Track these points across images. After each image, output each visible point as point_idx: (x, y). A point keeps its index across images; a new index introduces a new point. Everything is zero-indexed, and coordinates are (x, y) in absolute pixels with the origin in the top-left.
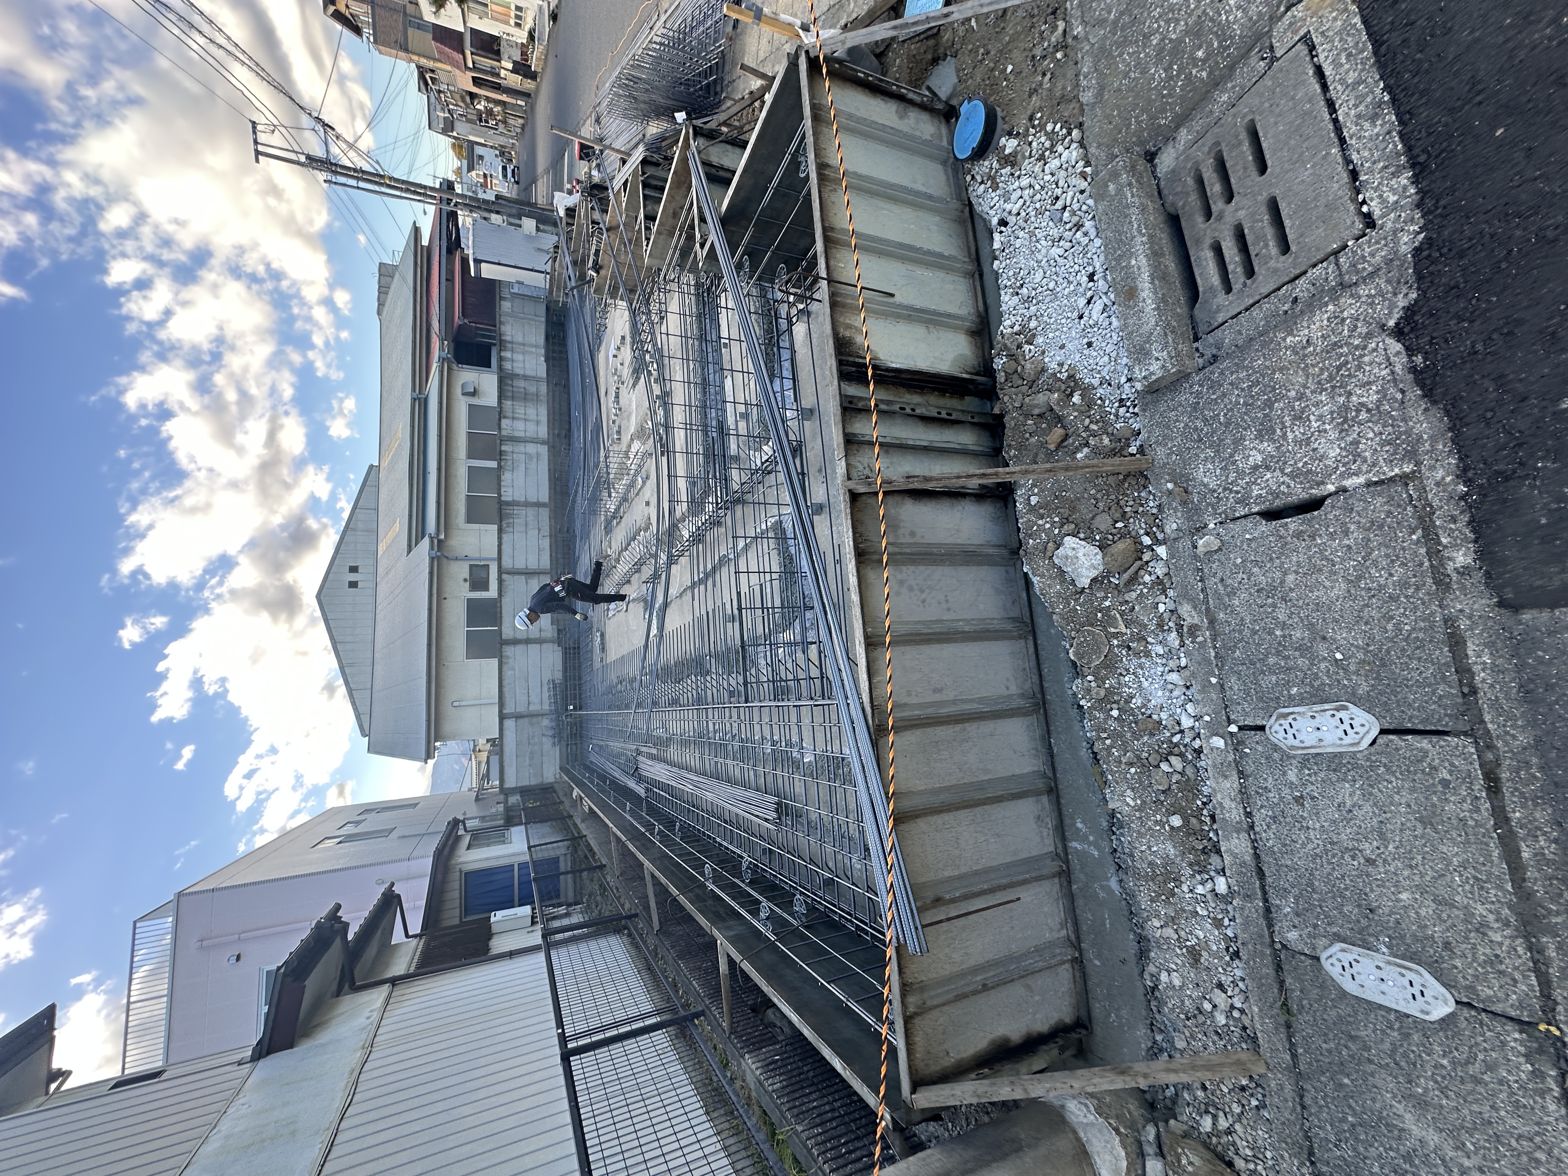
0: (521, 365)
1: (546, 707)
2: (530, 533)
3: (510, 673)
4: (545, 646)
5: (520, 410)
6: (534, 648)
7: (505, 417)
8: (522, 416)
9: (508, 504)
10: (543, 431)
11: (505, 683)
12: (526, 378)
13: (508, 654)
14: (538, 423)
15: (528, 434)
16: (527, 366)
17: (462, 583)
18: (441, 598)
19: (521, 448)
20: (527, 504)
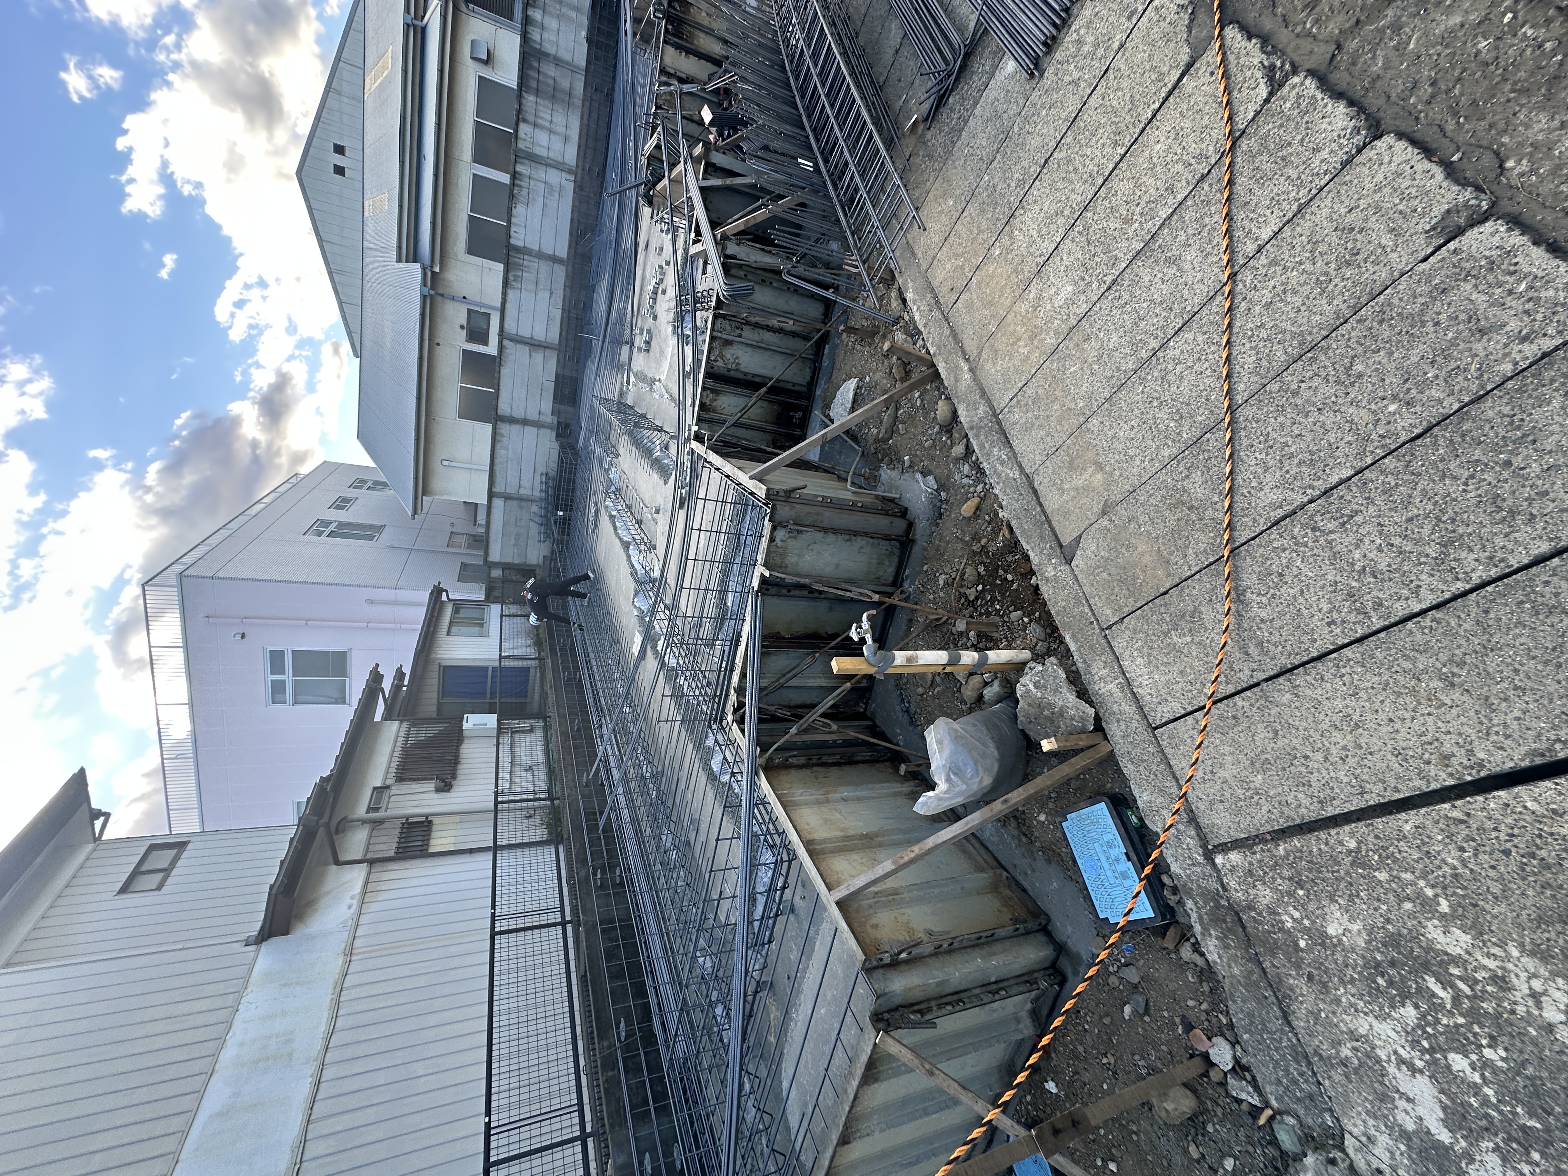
0: (553, 38)
1: (537, 494)
2: (540, 294)
3: (503, 452)
4: (542, 431)
5: (545, 114)
6: (531, 431)
7: (525, 121)
8: (547, 124)
9: (517, 249)
10: (571, 155)
11: (497, 461)
12: (558, 62)
13: (503, 431)
14: (566, 139)
15: (551, 155)
16: (562, 43)
17: (459, 330)
18: (434, 344)
19: (540, 173)
20: (540, 255)
